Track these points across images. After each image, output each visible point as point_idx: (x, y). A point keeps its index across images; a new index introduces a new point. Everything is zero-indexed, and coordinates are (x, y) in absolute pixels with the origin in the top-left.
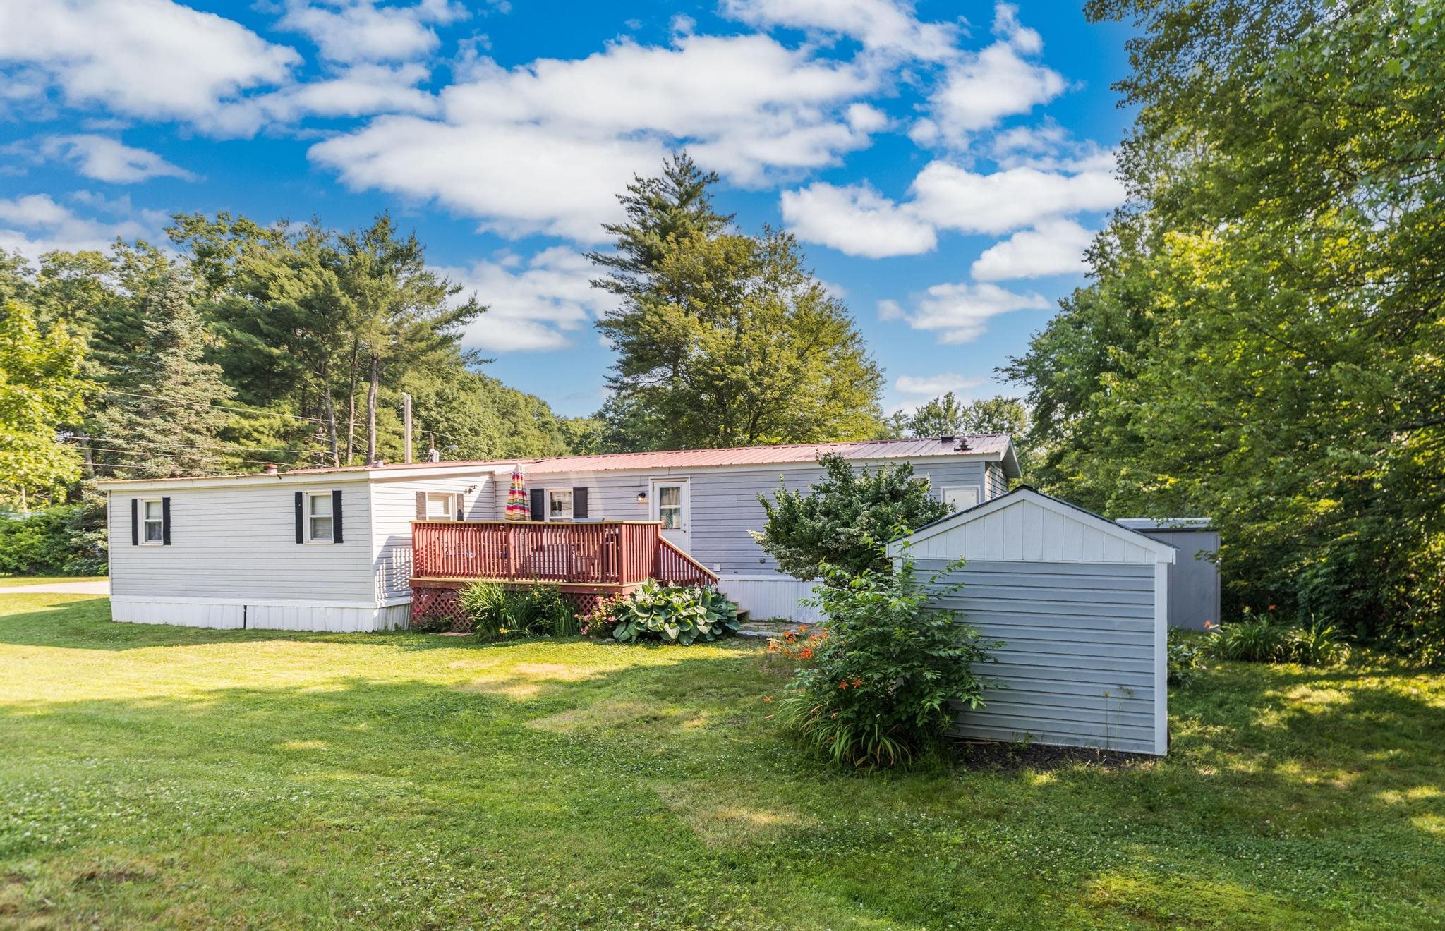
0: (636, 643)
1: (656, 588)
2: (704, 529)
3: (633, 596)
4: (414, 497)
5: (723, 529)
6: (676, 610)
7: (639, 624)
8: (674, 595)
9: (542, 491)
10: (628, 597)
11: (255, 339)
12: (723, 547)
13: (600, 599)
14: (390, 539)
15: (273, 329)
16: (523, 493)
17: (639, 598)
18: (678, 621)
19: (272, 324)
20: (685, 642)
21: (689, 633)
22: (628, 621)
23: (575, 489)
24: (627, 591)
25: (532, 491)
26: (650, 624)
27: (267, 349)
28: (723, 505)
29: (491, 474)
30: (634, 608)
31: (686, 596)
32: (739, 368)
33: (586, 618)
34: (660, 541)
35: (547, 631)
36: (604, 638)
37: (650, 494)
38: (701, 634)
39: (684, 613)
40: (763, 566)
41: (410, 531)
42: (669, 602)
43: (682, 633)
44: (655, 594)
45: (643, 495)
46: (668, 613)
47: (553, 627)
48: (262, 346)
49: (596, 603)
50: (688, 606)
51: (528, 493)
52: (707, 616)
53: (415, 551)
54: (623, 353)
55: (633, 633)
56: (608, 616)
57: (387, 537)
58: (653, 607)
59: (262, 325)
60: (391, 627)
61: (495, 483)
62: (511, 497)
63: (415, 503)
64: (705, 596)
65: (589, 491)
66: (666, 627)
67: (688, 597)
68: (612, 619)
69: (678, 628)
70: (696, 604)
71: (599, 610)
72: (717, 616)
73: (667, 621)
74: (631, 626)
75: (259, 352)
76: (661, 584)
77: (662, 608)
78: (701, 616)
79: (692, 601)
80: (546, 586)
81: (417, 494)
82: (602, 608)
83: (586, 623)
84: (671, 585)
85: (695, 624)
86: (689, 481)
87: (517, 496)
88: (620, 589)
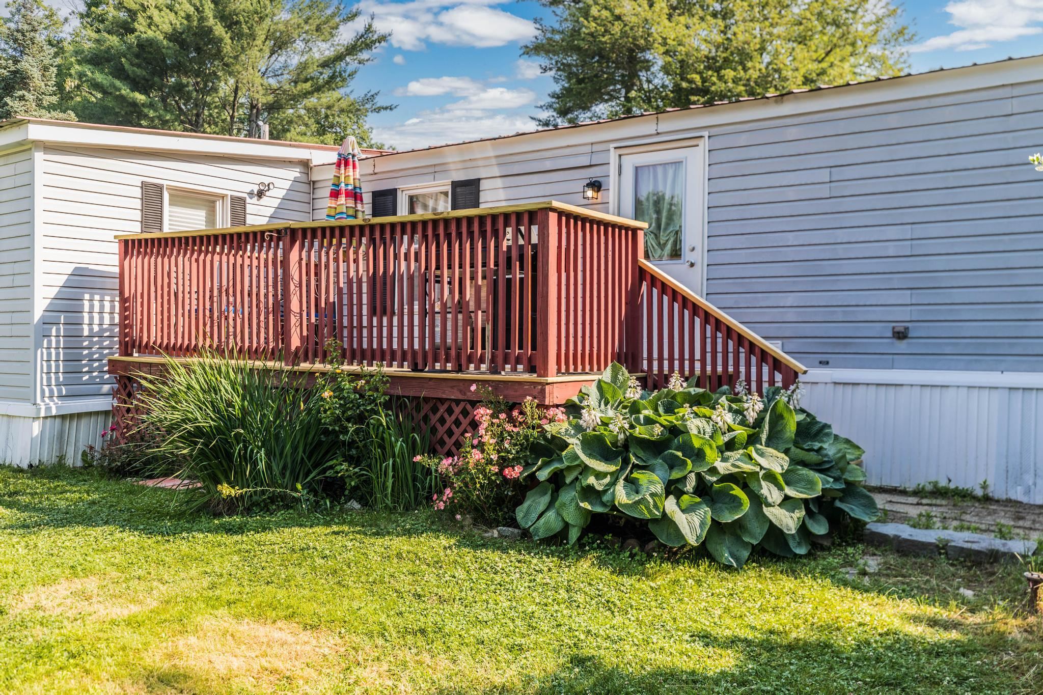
0: (581, 548)
1: (634, 393)
2: (742, 256)
3: (573, 409)
4: (138, 192)
5: (791, 254)
6: (698, 455)
7: (589, 493)
8: (685, 410)
9: (393, 193)
10: (560, 414)
11: (118, 83)
12: (790, 299)
13: (483, 414)
14: (79, 273)
15: (139, 71)
16: (355, 195)
17: (592, 416)
18: (702, 489)
19: (138, 66)
20: (726, 557)
21: (736, 529)
22: (557, 481)
23: (455, 185)
24: (556, 395)
25: (376, 195)
26: (621, 495)
27: (132, 95)
28: (791, 194)
29: (305, 165)
30: (575, 444)
31: (724, 416)
32: (729, 74)
33: (445, 465)
34: (642, 274)
35: (355, 494)
36: (492, 524)
37: (612, 183)
38: (774, 532)
39: (723, 468)
40: (902, 346)
41: (115, 260)
42: (674, 431)
43: (717, 527)
44: (634, 408)
45: (596, 186)
46: (672, 464)
47: (368, 482)
48: (125, 91)
49: (475, 425)
50: (730, 446)
51: (367, 198)
52: (789, 478)
53: (123, 300)
54: (556, 80)
55: (570, 516)
56: (504, 462)
57: (69, 269)
58: (630, 442)
59: (127, 66)
60: (73, 459)
61: (313, 184)
62: (330, 203)
63: (138, 204)
64: (777, 419)
65: (484, 185)
66: (670, 505)
67: (729, 418)
68: (515, 472)
69: (705, 512)
70: (753, 440)
71: (481, 446)
72: (820, 483)
73: (673, 488)
74: (567, 496)
75: (122, 98)
76: (644, 383)
77: (655, 448)
78: (770, 477)
79: (741, 432)
80: (356, 376)
81: (144, 185)
82: (489, 440)
83: (445, 482)
84: (676, 384)
85: (758, 501)
86: (704, 144)
87: (342, 199)
88: (539, 390)
